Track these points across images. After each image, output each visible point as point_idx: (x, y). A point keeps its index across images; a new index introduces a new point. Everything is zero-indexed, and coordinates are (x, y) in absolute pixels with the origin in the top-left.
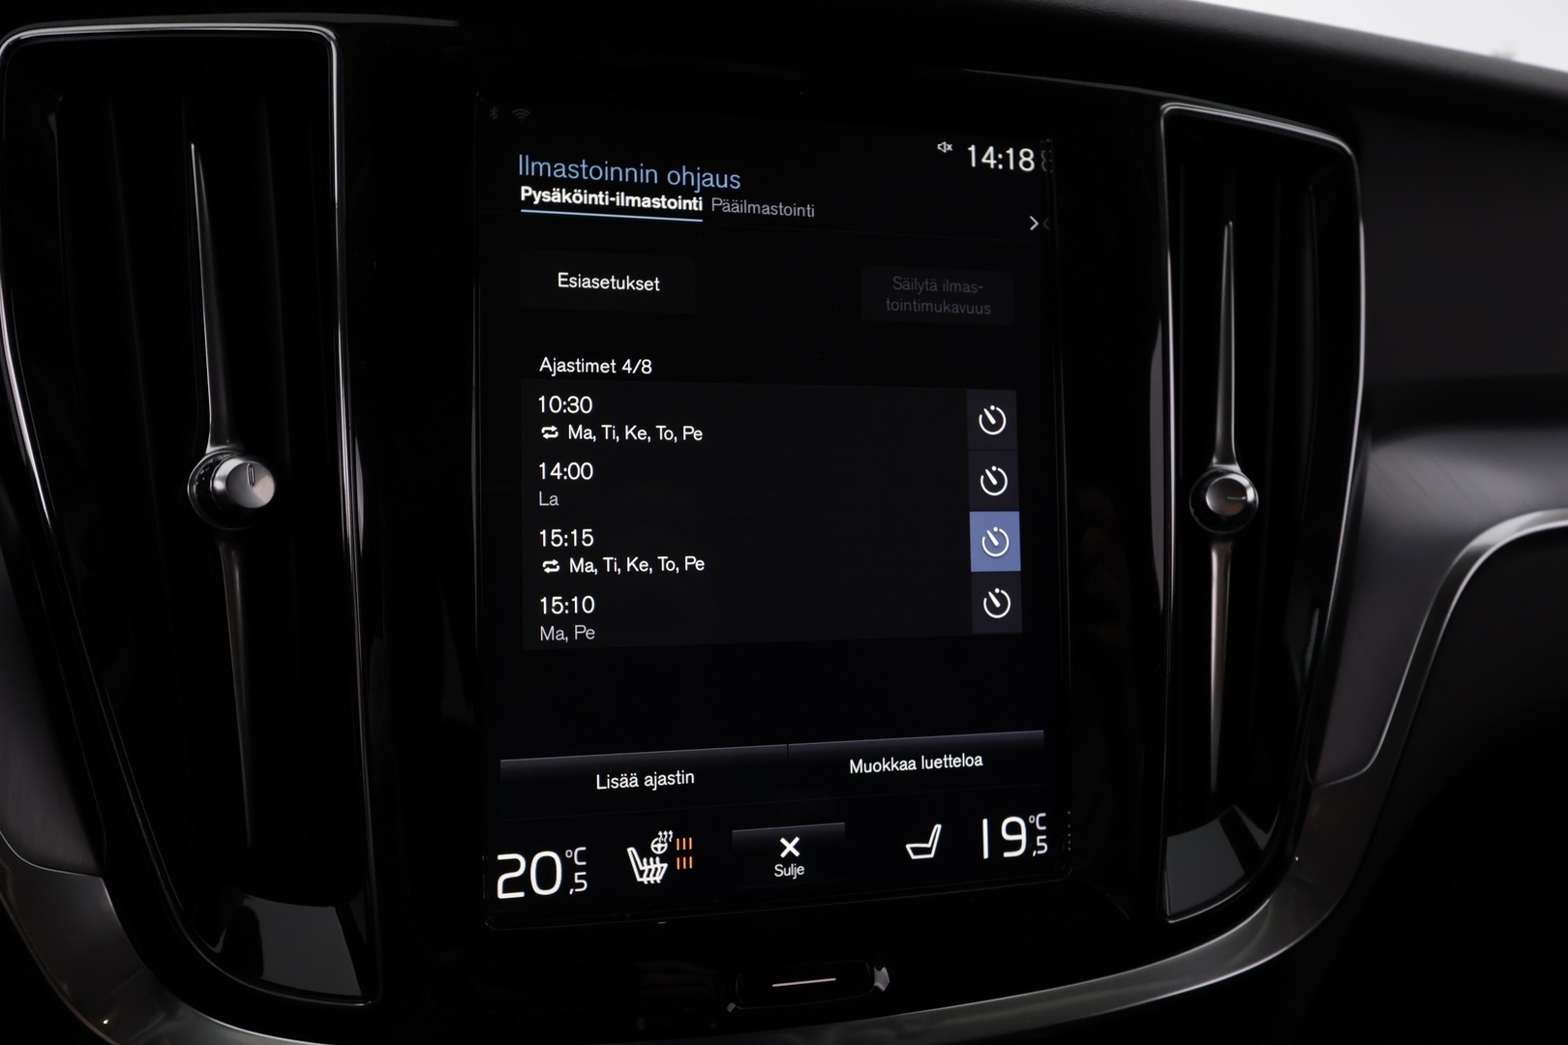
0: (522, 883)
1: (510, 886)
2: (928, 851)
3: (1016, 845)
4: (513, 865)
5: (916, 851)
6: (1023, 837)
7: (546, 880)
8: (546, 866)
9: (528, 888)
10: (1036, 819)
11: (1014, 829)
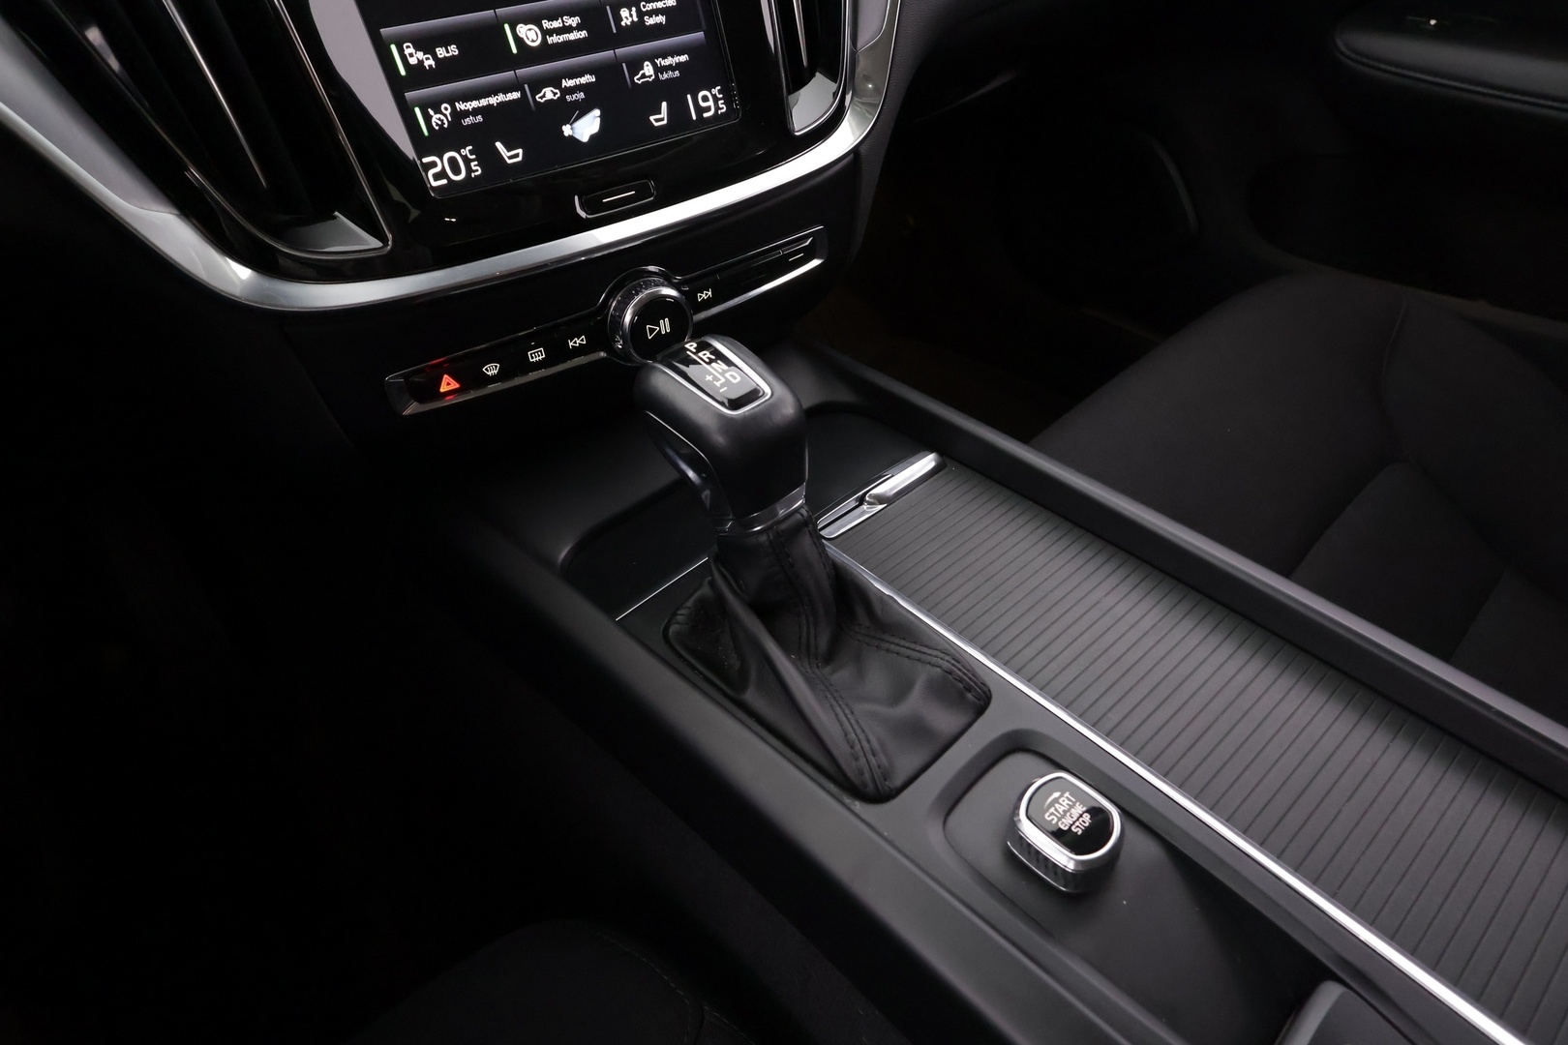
0: (441, 175)
1: (437, 177)
2: (662, 119)
3: (708, 109)
4: (433, 165)
5: (657, 120)
6: (711, 103)
7: (456, 170)
8: (453, 162)
9: (446, 176)
10: (715, 91)
11: (705, 99)
